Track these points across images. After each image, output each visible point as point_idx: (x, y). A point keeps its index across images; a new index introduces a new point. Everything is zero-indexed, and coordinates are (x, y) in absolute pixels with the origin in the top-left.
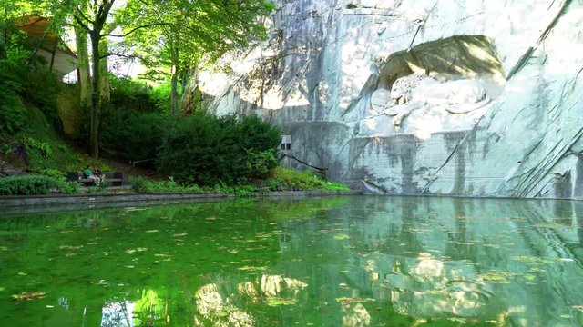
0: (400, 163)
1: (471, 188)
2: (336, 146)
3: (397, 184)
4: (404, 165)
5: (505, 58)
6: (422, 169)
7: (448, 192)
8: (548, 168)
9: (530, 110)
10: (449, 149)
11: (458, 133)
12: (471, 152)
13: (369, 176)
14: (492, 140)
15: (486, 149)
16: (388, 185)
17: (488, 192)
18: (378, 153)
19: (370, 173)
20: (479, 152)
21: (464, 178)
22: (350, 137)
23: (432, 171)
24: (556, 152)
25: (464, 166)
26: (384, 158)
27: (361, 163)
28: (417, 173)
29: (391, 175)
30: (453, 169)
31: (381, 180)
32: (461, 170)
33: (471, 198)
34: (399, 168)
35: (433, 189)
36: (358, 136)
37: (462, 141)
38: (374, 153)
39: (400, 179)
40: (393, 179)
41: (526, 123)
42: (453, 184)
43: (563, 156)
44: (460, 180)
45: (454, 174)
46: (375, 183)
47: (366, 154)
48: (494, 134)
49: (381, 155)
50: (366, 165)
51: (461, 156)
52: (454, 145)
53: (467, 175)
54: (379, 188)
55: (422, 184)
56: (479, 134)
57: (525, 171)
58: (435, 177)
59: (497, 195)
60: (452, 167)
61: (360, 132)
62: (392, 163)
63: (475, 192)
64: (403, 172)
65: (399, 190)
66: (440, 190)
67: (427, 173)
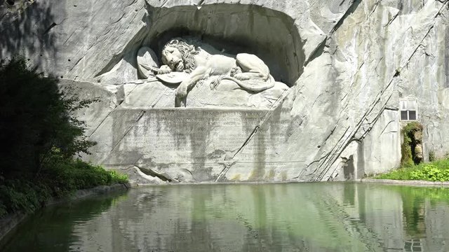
0: (189, 144)
1: (272, 173)
2: (91, 117)
3: (186, 170)
4: (194, 146)
5: (306, 41)
6: (217, 152)
7: (247, 179)
8: (339, 152)
9: (326, 97)
10: (248, 130)
11: (258, 112)
12: (273, 135)
13: (145, 161)
14: (296, 123)
15: (289, 133)
16: (173, 172)
17: (290, 177)
18: (159, 130)
19: (147, 157)
20: (282, 135)
21: (264, 163)
22: (113, 106)
23: (229, 154)
24: (344, 138)
25: (264, 149)
26: (166, 137)
27: (131, 142)
28: (211, 157)
29: (176, 160)
30: (252, 152)
31: (161, 166)
32: (260, 154)
33: (272, 184)
34: (187, 150)
35: (231, 175)
36: (123, 106)
37: (262, 122)
38: (152, 131)
39: (189, 164)
40: (179, 165)
41: (323, 108)
42: (252, 169)
43: (349, 142)
44: (260, 164)
45: (252, 158)
46: (155, 170)
47: (141, 131)
48: (297, 117)
49: (163, 134)
50: (139, 145)
51: (261, 138)
52: (254, 126)
53: (267, 159)
54: (160, 176)
55: (217, 170)
56: (283, 116)
57: (323, 156)
58: (232, 161)
59: (298, 180)
60: (250, 150)
61: (127, 100)
62: (178, 145)
63: (277, 178)
64: (193, 156)
65: (188, 178)
66: (239, 176)
67: (223, 156)
